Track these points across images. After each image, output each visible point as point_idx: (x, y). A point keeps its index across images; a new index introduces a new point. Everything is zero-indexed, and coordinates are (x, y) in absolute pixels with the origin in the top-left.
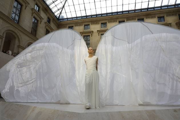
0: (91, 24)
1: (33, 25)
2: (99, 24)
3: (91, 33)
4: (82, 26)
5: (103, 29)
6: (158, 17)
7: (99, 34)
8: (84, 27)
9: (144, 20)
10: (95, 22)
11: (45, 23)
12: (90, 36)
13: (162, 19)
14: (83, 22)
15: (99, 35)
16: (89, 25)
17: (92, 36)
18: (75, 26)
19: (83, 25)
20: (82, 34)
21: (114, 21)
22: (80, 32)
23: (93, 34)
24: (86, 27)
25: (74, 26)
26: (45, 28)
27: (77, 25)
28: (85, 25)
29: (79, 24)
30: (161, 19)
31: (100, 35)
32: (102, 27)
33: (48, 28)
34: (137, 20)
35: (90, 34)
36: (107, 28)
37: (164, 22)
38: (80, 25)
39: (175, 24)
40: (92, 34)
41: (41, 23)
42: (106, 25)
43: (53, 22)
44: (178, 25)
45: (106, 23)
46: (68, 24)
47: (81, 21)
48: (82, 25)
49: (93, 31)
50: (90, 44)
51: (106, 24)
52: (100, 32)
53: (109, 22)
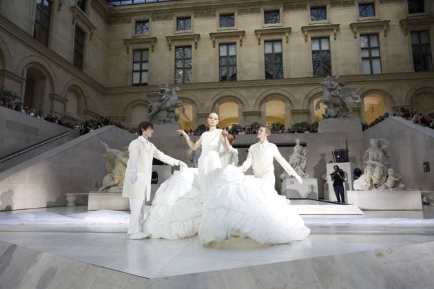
0: (195, 17)
1: (37, 13)
2: (214, 15)
3: (193, 39)
4: (172, 22)
5: (225, 29)
6: (360, 5)
7: (214, 42)
8: (178, 22)
9: (327, 8)
10: (205, 12)
11: (72, 8)
12: (190, 47)
13: (369, 9)
14: (172, 11)
15: (214, 46)
16: (190, 18)
17: (196, 48)
18: (153, 20)
19: (175, 19)
20: (173, 40)
21: (252, 11)
22: (166, 37)
23: (198, 43)
24: (181, 22)
25: (150, 21)
26: (73, 23)
27: (159, 18)
28: (178, 19)
29: (162, 16)
30: (366, 10)
31: (217, 46)
32: (224, 26)
33: (80, 24)
34: (309, 8)
35: (193, 44)
36: (235, 27)
37: (373, 18)
38: (166, 18)
39: (398, 24)
40: (196, 44)
41: (59, 10)
42: (233, 19)
43: (94, 7)
44: (405, 26)
45: (233, 15)
46: (134, 14)
47: (168, 6)
48: (171, 19)
49: (199, 35)
50: (191, 68)
51: (232, 17)
52: (217, 38)
53: (240, 13)
